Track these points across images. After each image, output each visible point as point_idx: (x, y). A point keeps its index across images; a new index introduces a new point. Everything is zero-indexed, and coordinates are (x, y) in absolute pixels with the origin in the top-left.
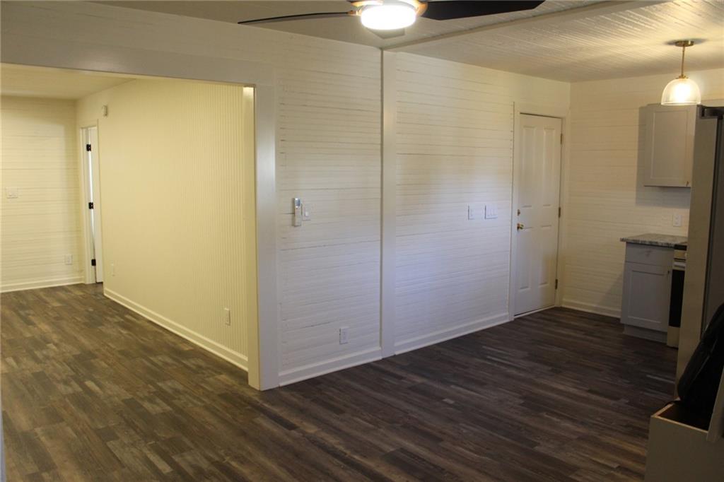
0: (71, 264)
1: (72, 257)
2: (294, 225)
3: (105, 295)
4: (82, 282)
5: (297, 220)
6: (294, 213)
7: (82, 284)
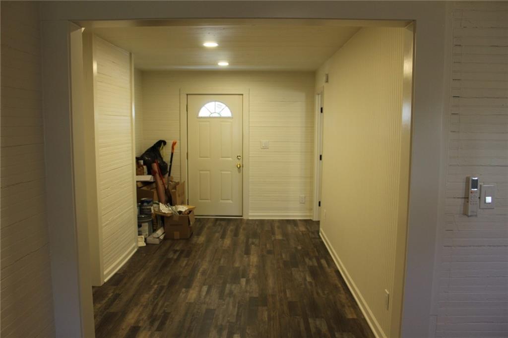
0: (304, 203)
1: (305, 197)
2: (465, 214)
3: (320, 234)
4: (311, 218)
5: (471, 208)
6: (466, 198)
7: (310, 220)
